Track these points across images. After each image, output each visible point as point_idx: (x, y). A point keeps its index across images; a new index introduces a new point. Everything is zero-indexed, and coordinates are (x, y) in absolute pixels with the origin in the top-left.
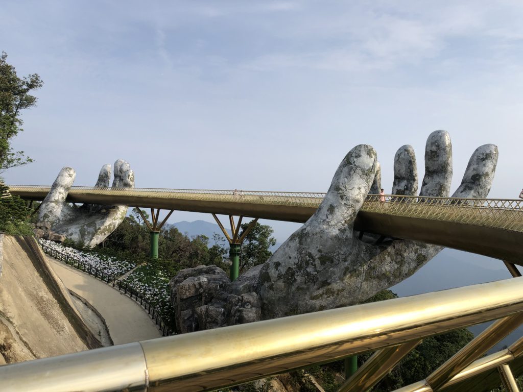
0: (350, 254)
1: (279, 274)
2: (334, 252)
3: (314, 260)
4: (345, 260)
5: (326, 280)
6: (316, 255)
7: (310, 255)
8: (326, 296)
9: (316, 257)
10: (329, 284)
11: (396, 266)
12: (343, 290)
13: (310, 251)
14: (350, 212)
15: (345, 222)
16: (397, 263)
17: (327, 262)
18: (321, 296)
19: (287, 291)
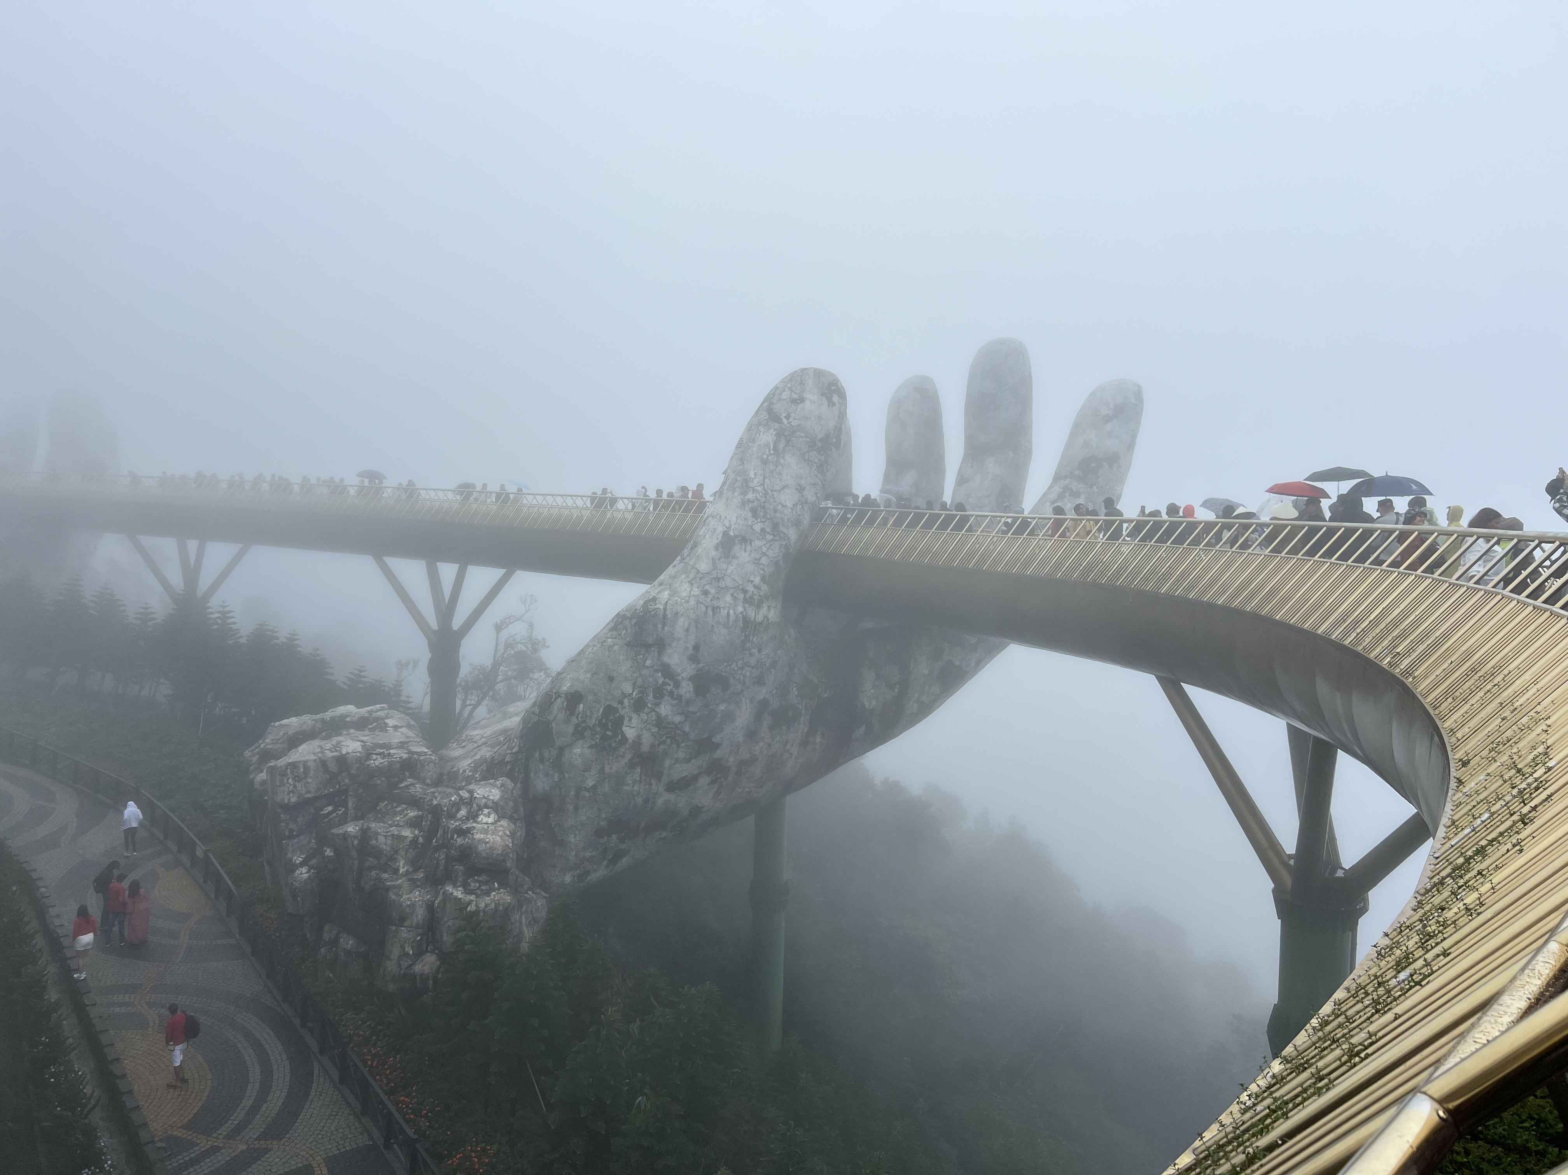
0: (774, 665)
1: (577, 726)
2: (731, 660)
3: (677, 685)
4: (760, 681)
5: (710, 738)
6: (683, 671)
7: (666, 670)
8: (709, 780)
9: (684, 675)
11: (889, 693)
12: (755, 760)
13: (666, 659)
14: (775, 552)
15: (763, 579)
16: (891, 686)
17: (712, 690)
19: (602, 771)
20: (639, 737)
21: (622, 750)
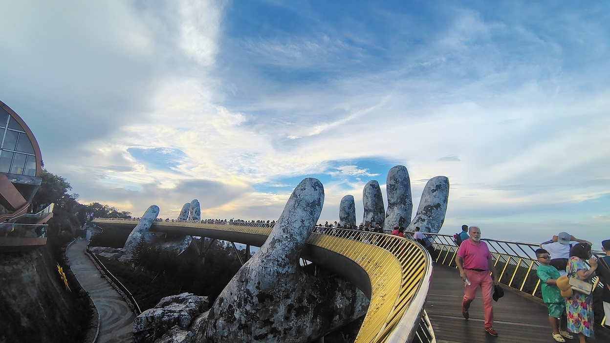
0: (294, 290)
1: (221, 311)
2: (273, 289)
3: (252, 298)
4: (288, 297)
5: (269, 319)
6: (254, 292)
7: (248, 291)
8: (272, 336)
9: (254, 294)
10: (272, 323)
11: (348, 303)
12: (291, 328)
13: (248, 287)
14: (291, 245)
15: (286, 256)
16: (348, 299)
17: (266, 300)
18: (266, 335)
19: (229, 330)
20: (240, 318)
21: (235, 322)
